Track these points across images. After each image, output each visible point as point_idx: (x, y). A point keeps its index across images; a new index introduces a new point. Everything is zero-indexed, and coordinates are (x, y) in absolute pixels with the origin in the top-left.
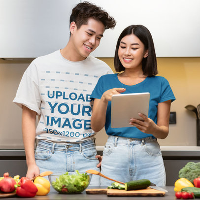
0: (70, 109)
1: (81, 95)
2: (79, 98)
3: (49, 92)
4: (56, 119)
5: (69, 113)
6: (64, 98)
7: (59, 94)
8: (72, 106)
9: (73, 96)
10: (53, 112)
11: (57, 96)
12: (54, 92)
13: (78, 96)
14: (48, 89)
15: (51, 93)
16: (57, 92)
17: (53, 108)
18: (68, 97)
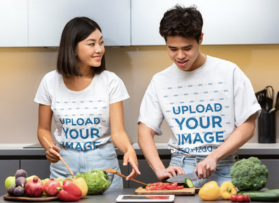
0: (199, 123)
1: (209, 105)
2: (207, 109)
3: (174, 108)
4: (186, 136)
5: (199, 127)
6: (191, 112)
7: (185, 109)
8: (201, 119)
9: (200, 109)
10: (181, 129)
11: (183, 111)
12: (179, 107)
13: (206, 107)
14: (173, 106)
15: (176, 109)
16: (183, 107)
17: (180, 124)
18: (195, 110)
